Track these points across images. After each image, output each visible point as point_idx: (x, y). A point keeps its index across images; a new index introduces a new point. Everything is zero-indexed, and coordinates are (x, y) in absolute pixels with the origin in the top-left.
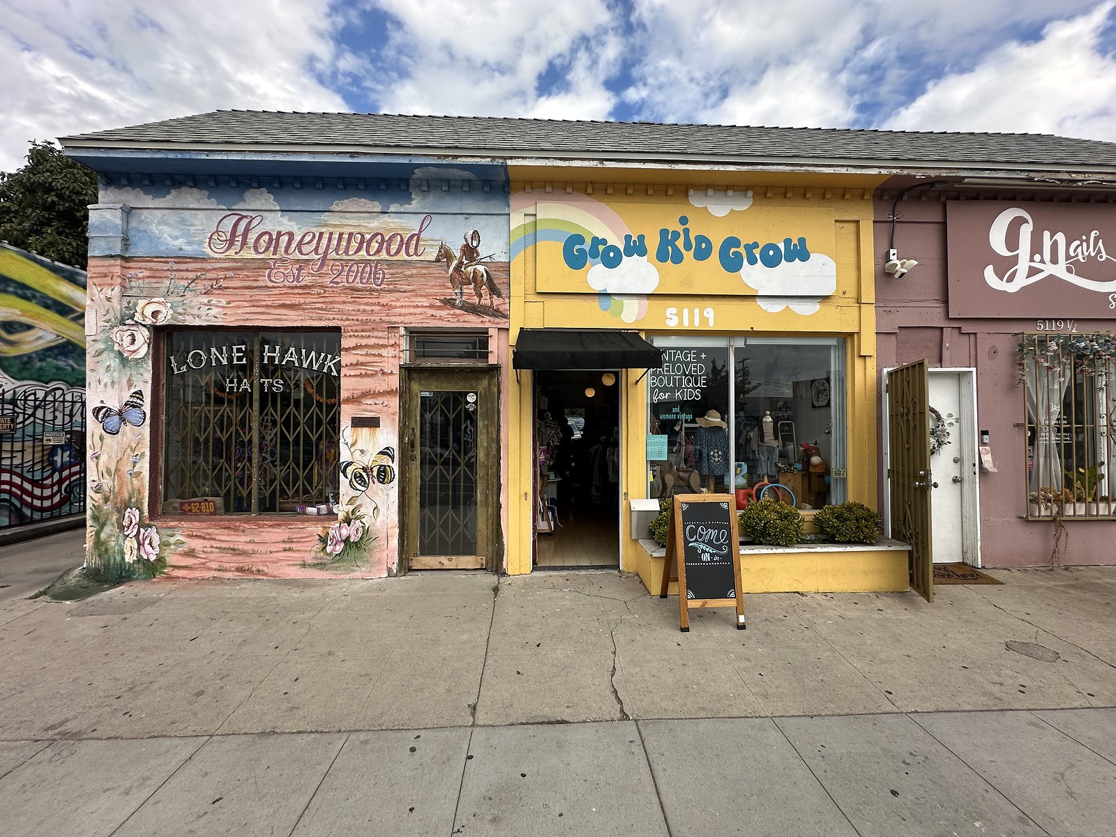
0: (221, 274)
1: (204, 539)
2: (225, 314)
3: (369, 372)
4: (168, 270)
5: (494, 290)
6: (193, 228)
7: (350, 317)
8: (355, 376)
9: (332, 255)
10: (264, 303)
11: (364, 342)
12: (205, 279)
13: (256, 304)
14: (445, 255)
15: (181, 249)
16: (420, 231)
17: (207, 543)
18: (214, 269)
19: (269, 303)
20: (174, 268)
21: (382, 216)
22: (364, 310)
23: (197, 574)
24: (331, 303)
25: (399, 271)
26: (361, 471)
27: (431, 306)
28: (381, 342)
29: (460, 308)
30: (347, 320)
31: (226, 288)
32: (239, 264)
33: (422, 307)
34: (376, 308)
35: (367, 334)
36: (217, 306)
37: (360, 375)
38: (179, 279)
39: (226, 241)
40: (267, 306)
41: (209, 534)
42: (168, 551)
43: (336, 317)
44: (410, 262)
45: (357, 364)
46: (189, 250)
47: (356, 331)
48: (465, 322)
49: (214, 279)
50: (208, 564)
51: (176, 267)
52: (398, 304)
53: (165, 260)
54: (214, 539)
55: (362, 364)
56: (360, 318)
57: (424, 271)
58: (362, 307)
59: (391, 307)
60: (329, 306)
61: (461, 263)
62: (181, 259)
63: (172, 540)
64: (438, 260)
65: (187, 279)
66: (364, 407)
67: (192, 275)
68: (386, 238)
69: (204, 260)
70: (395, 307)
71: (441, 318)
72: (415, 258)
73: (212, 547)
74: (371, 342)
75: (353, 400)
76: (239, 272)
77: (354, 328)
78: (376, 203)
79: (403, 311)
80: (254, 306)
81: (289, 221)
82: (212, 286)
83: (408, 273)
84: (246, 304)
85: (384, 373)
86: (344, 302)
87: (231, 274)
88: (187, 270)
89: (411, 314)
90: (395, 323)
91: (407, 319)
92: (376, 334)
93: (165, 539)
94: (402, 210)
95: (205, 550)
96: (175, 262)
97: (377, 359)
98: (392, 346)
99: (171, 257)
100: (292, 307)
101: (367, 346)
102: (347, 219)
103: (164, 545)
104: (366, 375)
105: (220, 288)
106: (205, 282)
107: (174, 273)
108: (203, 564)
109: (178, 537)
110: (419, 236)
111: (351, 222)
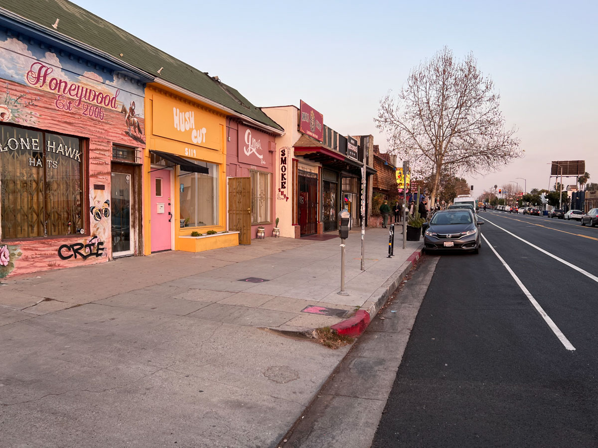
0: (34, 97)
1: (32, 250)
2: (39, 122)
3: (101, 163)
4: (6, 88)
5: (140, 131)
6: (18, 65)
7: (94, 134)
8: (95, 164)
9: (83, 99)
10: (57, 119)
11: (99, 147)
12: (26, 98)
13: (54, 119)
14: (124, 110)
15: (12, 76)
16: (116, 97)
17: (33, 253)
18: (30, 93)
19: (60, 120)
20: (9, 87)
21: (102, 84)
22: (99, 131)
23: (29, 271)
24: (86, 125)
25: (109, 114)
26: (98, 211)
27: (122, 134)
28: (105, 148)
29: (131, 137)
30: (92, 135)
31: (36, 106)
32: (42, 93)
33: (119, 134)
34: (103, 131)
35: (100, 143)
36: (35, 116)
37: (97, 164)
38: (12, 95)
39: (35, 78)
40: (59, 121)
41: (34, 247)
42: (14, 259)
43: (88, 132)
44: (112, 110)
45: (96, 158)
46: (17, 78)
47: (96, 141)
48: (133, 143)
49: (30, 99)
50: (34, 264)
51: (10, 86)
52: (111, 131)
53: (4, 81)
54: (37, 250)
55: (98, 158)
56: (97, 135)
57: (118, 116)
58: (98, 130)
59: (109, 132)
60: (85, 127)
61: (129, 115)
62: (13, 82)
63: (16, 252)
64: (122, 112)
65: (16, 95)
66: (99, 180)
67: (19, 94)
68: (104, 96)
69: (25, 86)
70: (110, 132)
71: (125, 141)
72: (114, 109)
73: (36, 254)
74: (101, 148)
75: (94, 176)
76: (42, 98)
77: (95, 140)
78: (101, 78)
79: (113, 135)
80: (53, 120)
81: (65, 75)
82: (29, 103)
83: (112, 116)
84: (49, 118)
85: (106, 164)
86: (91, 126)
87: (38, 98)
88: (16, 90)
89: (115, 136)
90: (110, 140)
91: (114, 139)
92: (103, 144)
93: (12, 252)
94: (110, 84)
95: (33, 256)
96: (10, 84)
97: (104, 156)
98: (108, 151)
99: (7, 80)
100: (69, 124)
101: (100, 150)
102: (88, 81)
103: (12, 255)
104: (100, 164)
105: (33, 105)
106: (26, 100)
107: (9, 90)
108: (32, 264)
109: (19, 251)
110: (115, 98)
111: (90, 84)
